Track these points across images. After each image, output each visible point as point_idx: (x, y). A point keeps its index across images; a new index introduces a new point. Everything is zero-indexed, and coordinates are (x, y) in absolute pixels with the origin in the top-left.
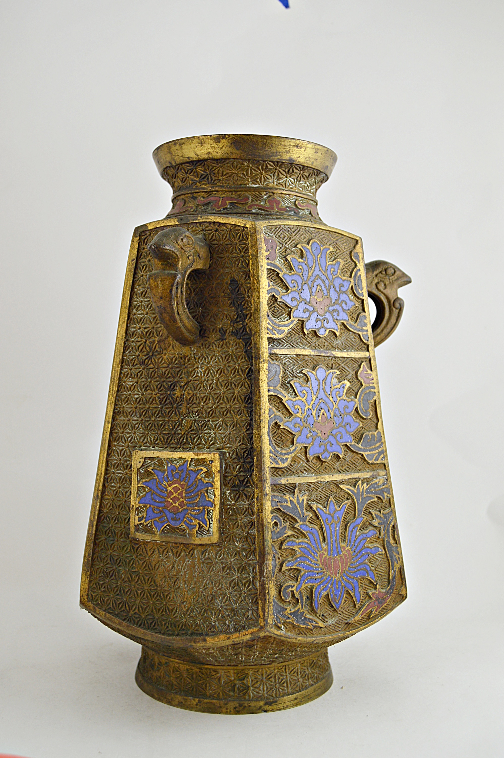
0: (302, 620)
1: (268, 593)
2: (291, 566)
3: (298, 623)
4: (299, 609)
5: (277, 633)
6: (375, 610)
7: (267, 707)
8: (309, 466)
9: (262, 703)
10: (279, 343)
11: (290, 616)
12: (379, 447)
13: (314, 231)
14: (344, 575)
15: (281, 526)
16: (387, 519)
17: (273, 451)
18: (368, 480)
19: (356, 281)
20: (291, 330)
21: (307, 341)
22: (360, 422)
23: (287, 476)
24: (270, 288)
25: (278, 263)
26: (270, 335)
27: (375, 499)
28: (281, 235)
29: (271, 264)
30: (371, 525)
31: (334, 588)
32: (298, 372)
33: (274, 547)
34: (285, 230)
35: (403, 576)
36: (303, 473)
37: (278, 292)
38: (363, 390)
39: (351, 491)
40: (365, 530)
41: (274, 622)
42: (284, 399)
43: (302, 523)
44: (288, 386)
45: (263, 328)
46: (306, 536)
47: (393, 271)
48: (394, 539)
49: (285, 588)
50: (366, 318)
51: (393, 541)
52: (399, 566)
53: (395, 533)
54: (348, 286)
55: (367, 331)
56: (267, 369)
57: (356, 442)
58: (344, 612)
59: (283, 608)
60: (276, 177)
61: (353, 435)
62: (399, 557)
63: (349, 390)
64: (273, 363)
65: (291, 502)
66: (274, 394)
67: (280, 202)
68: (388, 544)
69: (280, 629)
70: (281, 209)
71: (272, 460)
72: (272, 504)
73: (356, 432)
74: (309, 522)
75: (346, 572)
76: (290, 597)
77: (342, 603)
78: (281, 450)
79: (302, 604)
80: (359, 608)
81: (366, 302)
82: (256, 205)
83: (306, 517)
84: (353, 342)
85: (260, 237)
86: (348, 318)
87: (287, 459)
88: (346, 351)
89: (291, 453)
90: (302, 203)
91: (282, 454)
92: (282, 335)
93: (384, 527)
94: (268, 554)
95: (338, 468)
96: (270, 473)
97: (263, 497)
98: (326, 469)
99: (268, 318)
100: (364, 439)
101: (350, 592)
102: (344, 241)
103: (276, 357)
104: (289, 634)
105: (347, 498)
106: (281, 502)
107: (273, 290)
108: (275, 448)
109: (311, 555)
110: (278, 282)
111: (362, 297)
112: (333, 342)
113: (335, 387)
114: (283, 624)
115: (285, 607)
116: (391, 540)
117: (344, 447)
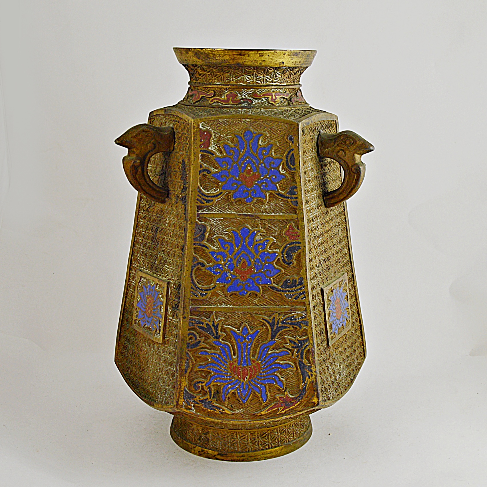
0: (210, 406)
1: (180, 384)
2: (203, 369)
3: (206, 407)
4: (207, 399)
5: (187, 412)
6: (281, 409)
7: (219, 457)
8: (228, 300)
9: (216, 453)
10: (209, 209)
11: (199, 402)
12: (300, 289)
13: (251, 121)
14: (252, 381)
15: (196, 340)
16: (301, 345)
17: (194, 287)
18: (286, 314)
19: (289, 159)
20: (220, 199)
21: (235, 207)
22: (282, 269)
23: (206, 305)
24: (202, 169)
25: (212, 149)
26: (199, 204)
27: (291, 328)
28: (218, 127)
29: (205, 151)
30: (284, 347)
31: (241, 389)
32: (225, 230)
33: (188, 354)
34: (222, 123)
35: (315, 389)
36: (222, 304)
37: (209, 171)
38: (287, 245)
39: (266, 320)
40: (278, 350)
41: (184, 404)
42: (207, 251)
43: (215, 340)
44: (213, 241)
45: (192, 199)
46: (218, 349)
47: (352, 142)
48: (308, 360)
49: (196, 383)
50: (296, 188)
51: (307, 361)
52: (311, 381)
53: (310, 356)
54: (279, 163)
55: (297, 198)
56: (194, 229)
57: (276, 284)
58: (251, 406)
59: (193, 396)
60: (234, 76)
61: (273, 279)
62: (311, 374)
63: (273, 245)
64: (201, 224)
65: (207, 324)
66: (199, 247)
67: (236, 95)
68: (301, 362)
69: (191, 409)
70: (236, 102)
71: (193, 294)
72: (189, 325)
73: (277, 276)
74: (222, 340)
75: (254, 379)
76: (200, 389)
77: (249, 400)
78: (202, 287)
79: (210, 396)
80: (267, 406)
81: (298, 175)
82: (217, 99)
83: (220, 336)
84: (282, 206)
85: (196, 131)
86: (277, 188)
87: (206, 294)
88: (273, 214)
89: (210, 290)
90: (260, 93)
91: (202, 290)
92: (211, 203)
93: (299, 350)
94: (181, 358)
95: (257, 302)
96: (191, 302)
97: (182, 319)
98: (244, 303)
99: (198, 191)
100: (284, 282)
101: (257, 393)
102: (280, 127)
103: (206, 220)
104: (198, 414)
105: (262, 325)
106: (198, 324)
107: (204, 170)
108: (196, 285)
109: (221, 363)
110: (211, 164)
111: (293, 171)
112: (261, 207)
113: (257, 242)
114: (194, 406)
115: (195, 395)
116: (305, 361)
117: (264, 287)
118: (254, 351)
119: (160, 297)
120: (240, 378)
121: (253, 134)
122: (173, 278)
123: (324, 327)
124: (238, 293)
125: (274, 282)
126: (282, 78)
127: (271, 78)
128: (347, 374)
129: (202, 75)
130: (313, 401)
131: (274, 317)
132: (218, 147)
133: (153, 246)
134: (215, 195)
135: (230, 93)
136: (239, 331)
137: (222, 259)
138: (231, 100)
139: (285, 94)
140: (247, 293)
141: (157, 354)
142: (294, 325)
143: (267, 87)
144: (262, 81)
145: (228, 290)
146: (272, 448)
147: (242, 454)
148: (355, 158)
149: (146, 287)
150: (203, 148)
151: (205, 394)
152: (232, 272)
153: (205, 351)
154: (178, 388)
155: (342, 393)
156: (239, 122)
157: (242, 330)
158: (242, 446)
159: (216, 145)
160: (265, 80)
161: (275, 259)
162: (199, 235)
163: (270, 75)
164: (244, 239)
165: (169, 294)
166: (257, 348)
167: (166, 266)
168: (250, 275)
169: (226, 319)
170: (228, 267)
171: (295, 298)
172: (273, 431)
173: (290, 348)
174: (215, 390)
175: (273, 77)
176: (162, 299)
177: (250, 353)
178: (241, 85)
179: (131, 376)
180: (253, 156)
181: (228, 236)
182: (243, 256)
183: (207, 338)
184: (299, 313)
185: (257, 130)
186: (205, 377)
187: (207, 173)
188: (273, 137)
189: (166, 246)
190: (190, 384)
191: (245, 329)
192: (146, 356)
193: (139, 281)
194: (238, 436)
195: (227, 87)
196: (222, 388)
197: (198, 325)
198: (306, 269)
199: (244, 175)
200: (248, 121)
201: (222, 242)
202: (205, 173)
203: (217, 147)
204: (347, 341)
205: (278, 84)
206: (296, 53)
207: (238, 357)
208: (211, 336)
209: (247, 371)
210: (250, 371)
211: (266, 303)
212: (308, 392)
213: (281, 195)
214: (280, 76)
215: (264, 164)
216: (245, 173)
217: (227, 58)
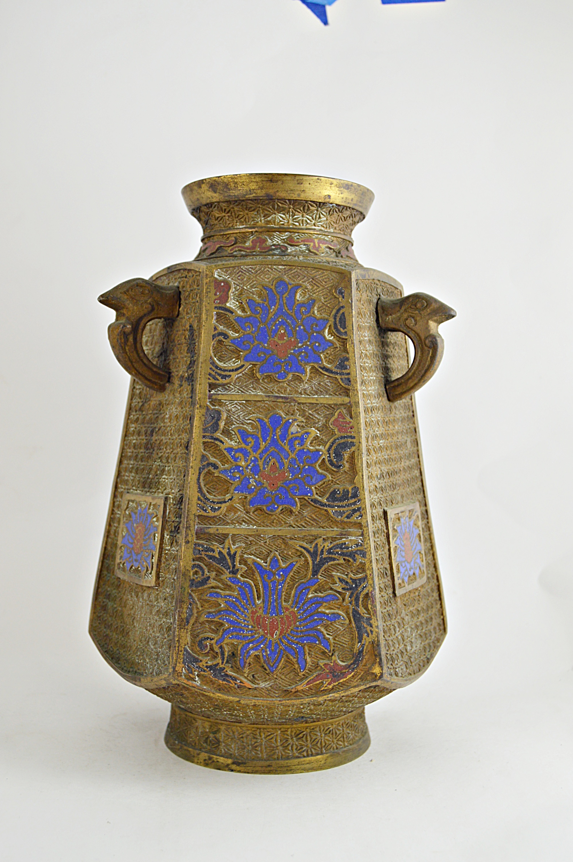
0: (222, 676)
1: (178, 641)
2: (212, 618)
3: (215, 677)
4: (218, 664)
5: (187, 683)
6: (327, 683)
7: (234, 767)
8: (250, 518)
9: (230, 761)
10: (225, 388)
11: (205, 669)
12: (354, 503)
13: (285, 269)
14: (284, 637)
15: (203, 575)
16: (356, 585)
17: (202, 498)
18: (333, 539)
19: (338, 319)
20: (241, 375)
21: (262, 386)
22: (328, 474)
23: (219, 525)
24: (216, 332)
25: (231, 306)
26: (212, 381)
27: (342, 561)
28: (239, 276)
29: (220, 308)
30: (331, 589)
31: (268, 650)
32: (247, 418)
33: (192, 596)
34: (245, 271)
35: (376, 653)
36: (241, 524)
37: (226, 336)
38: (335, 440)
39: (304, 548)
40: (322, 593)
41: (184, 671)
42: (222, 447)
43: (231, 575)
44: (231, 433)
45: (203, 373)
46: (235, 590)
47: (425, 304)
48: (366, 608)
49: (202, 640)
50: (347, 359)
51: (365, 611)
52: (370, 640)
53: (369, 602)
54: (324, 325)
55: (349, 374)
56: (203, 415)
57: (320, 496)
58: (283, 677)
59: (198, 659)
60: (262, 215)
61: (316, 488)
62: (371, 631)
63: (316, 440)
64: (214, 409)
65: (220, 553)
66: (210, 440)
67: (265, 241)
68: (356, 613)
69: (193, 679)
70: (264, 248)
71: (200, 508)
72: (194, 553)
73: (321, 485)
74: (242, 576)
75: (287, 635)
76: (208, 649)
77: (279, 667)
78: (213, 498)
79: (223, 659)
80: (305, 677)
81: (350, 343)
82: (238, 247)
83: (238, 570)
84: (328, 386)
85: (210, 281)
86: (321, 360)
87: (220, 508)
88: (316, 396)
89: (225, 502)
90: (298, 238)
91: (214, 502)
92: (228, 380)
93: (352, 594)
94: (182, 601)
95: (292, 523)
96: (197, 521)
97: (184, 544)
98: (273, 522)
99: (211, 363)
100: (331, 494)
101: (291, 657)
102: (326, 277)
103: (220, 403)
104: (205, 687)
105: (299, 556)
106: (207, 551)
107: (220, 334)
108: (204, 496)
109: (239, 611)
110: (230, 325)
111: (344, 337)
112: (299, 386)
113: (294, 435)
114: (198, 675)
115: (200, 658)
116: (361, 610)
117: (302, 500)
118: (287, 593)
119: (154, 521)
120: (267, 634)
121: (287, 285)
122: (173, 491)
123: (388, 566)
124: (265, 508)
125: (317, 494)
126: (328, 221)
127: (313, 219)
128: (421, 648)
129: (219, 219)
130: (374, 671)
131: (317, 544)
132: (239, 303)
133: (147, 455)
134: (234, 368)
135: (257, 237)
136: (266, 563)
137: (243, 458)
138: (257, 247)
139: (332, 243)
140: (278, 507)
141: (148, 604)
142: (346, 556)
143: (307, 231)
144: (300, 222)
145: (251, 503)
146: (312, 755)
147: (268, 763)
148: (429, 326)
149: (136, 513)
150: (219, 303)
151: (215, 657)
152: (257, 477)
153: (217, 593)
154: (175, 647)
155: (414, 674)
156: (270, 270)
157: (271, 562)
158: (268, 751)
159: (237, 301)
160: (304, 222)
161: (318, 460)
162: (210, 425)
163: (311, 214)
164: (275, 430)
165: (167, 513)
166: (291, 589)
167: (164, 477)
168: (282, 482)
169: (249, 545)
170: (251, 470)
171: (348, 517)
172: (313, 729)
173: (340, 590)
174: (229, 651)
175: (316, 218)
176: (156, 523)
177: (282, 596)
178: (273, 227)
179: (110, 646)
180: (288, 316)
181: (252, 427)
182: (272, 454)
183: (219, 573)
184: (353, 538)
185: (294, 281)
186: (216, 632)
187: (224, 338)
188: (316, 289)
189: (165, 450)
190: (193, 642)
191: (275, 561)
192: (132, 612)
193: (125, 507)
194: (262, 734)
195: (254, 230)
196: (239, 648)
197: (207, 553)
198: (363, 475)
199: (274, 341)
200: (281, 269)
201: (244, 435)
202: (221, 338)
203: (237, 303)
204: (420, 599)
205: (323, 229)
206: (347, 185)
207: (263, 601)
208: (225, 570)
209: (277, 623)
210: (282, 623)
211: (306, 523)
212: (366, 657)
213: (327, 370)
214: (325, 219)
215: (304, 326)
216: (276, 339)
217: (253, 187)
